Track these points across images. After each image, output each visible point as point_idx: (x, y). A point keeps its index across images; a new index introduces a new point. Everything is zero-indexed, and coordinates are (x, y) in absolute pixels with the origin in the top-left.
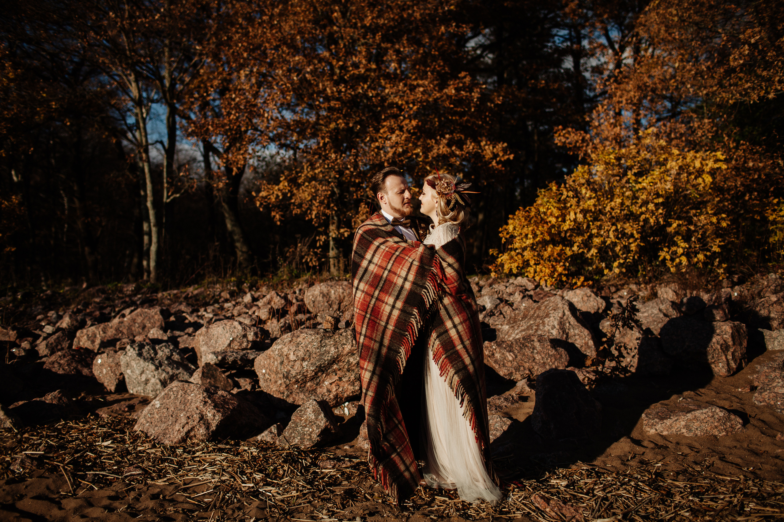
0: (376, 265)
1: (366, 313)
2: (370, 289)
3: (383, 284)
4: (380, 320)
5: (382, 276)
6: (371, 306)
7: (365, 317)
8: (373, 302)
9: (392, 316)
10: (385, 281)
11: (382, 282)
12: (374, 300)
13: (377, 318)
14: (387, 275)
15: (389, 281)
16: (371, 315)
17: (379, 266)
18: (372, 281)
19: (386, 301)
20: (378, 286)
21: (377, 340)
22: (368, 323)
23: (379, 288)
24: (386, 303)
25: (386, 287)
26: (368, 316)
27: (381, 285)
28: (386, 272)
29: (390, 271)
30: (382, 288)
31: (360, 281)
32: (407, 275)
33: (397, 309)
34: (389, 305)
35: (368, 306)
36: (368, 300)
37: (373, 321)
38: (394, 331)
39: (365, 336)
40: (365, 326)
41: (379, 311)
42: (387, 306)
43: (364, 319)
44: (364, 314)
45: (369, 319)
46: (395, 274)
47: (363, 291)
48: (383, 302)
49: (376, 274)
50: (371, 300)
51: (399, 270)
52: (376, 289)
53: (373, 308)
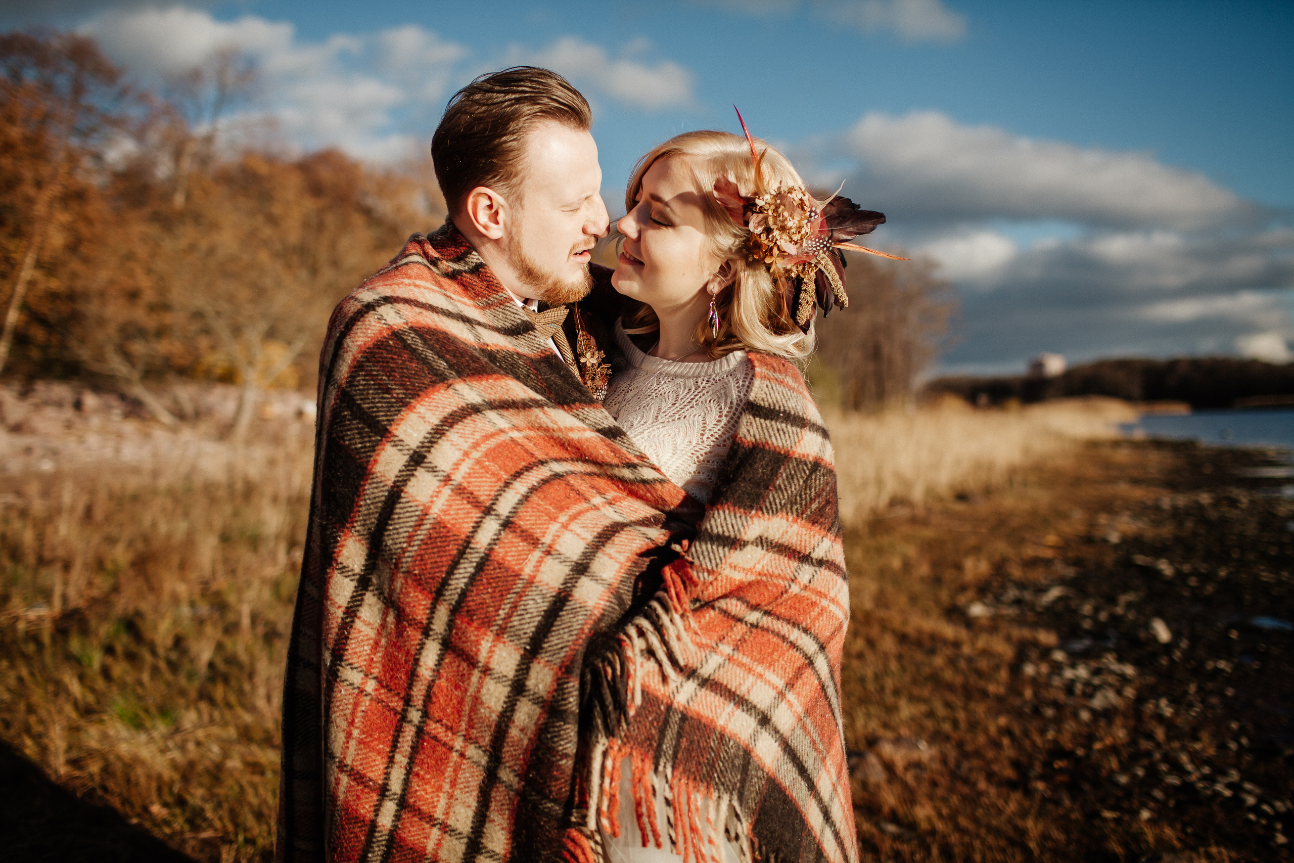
0: (447, 480)
1: (407, 702)
3: (473, 580)
5: (468, 542)
6: (425, 673)
7: (403, 718)
9: (514, 731)
10: (481, 567)
11: (466, 569)
13: (455, 731)
14: (494, 542)
15: (503, 566)
16: (425, 714)
17: (460, 490)
18: (422, 560)
20: (445, 584)
23: (451, 597)
24: (487, 671)
25: (484, 596)
27: (460, 582)
28: (492, 527)
29: (508, 524)
30: (464, 595)
34: (501, 679)
35: (413, 674)
37: (438, 741)
39: (403, 804)
40: (403, 760)
43: (399, 729)
44: (397, 704)
45: (420, 731)
46: (534, 541)
48: (472, 662)
49: (439, 524)
50: (421, 648)
51: (555, 527)
52: (437, 597)
53: (433, 684)
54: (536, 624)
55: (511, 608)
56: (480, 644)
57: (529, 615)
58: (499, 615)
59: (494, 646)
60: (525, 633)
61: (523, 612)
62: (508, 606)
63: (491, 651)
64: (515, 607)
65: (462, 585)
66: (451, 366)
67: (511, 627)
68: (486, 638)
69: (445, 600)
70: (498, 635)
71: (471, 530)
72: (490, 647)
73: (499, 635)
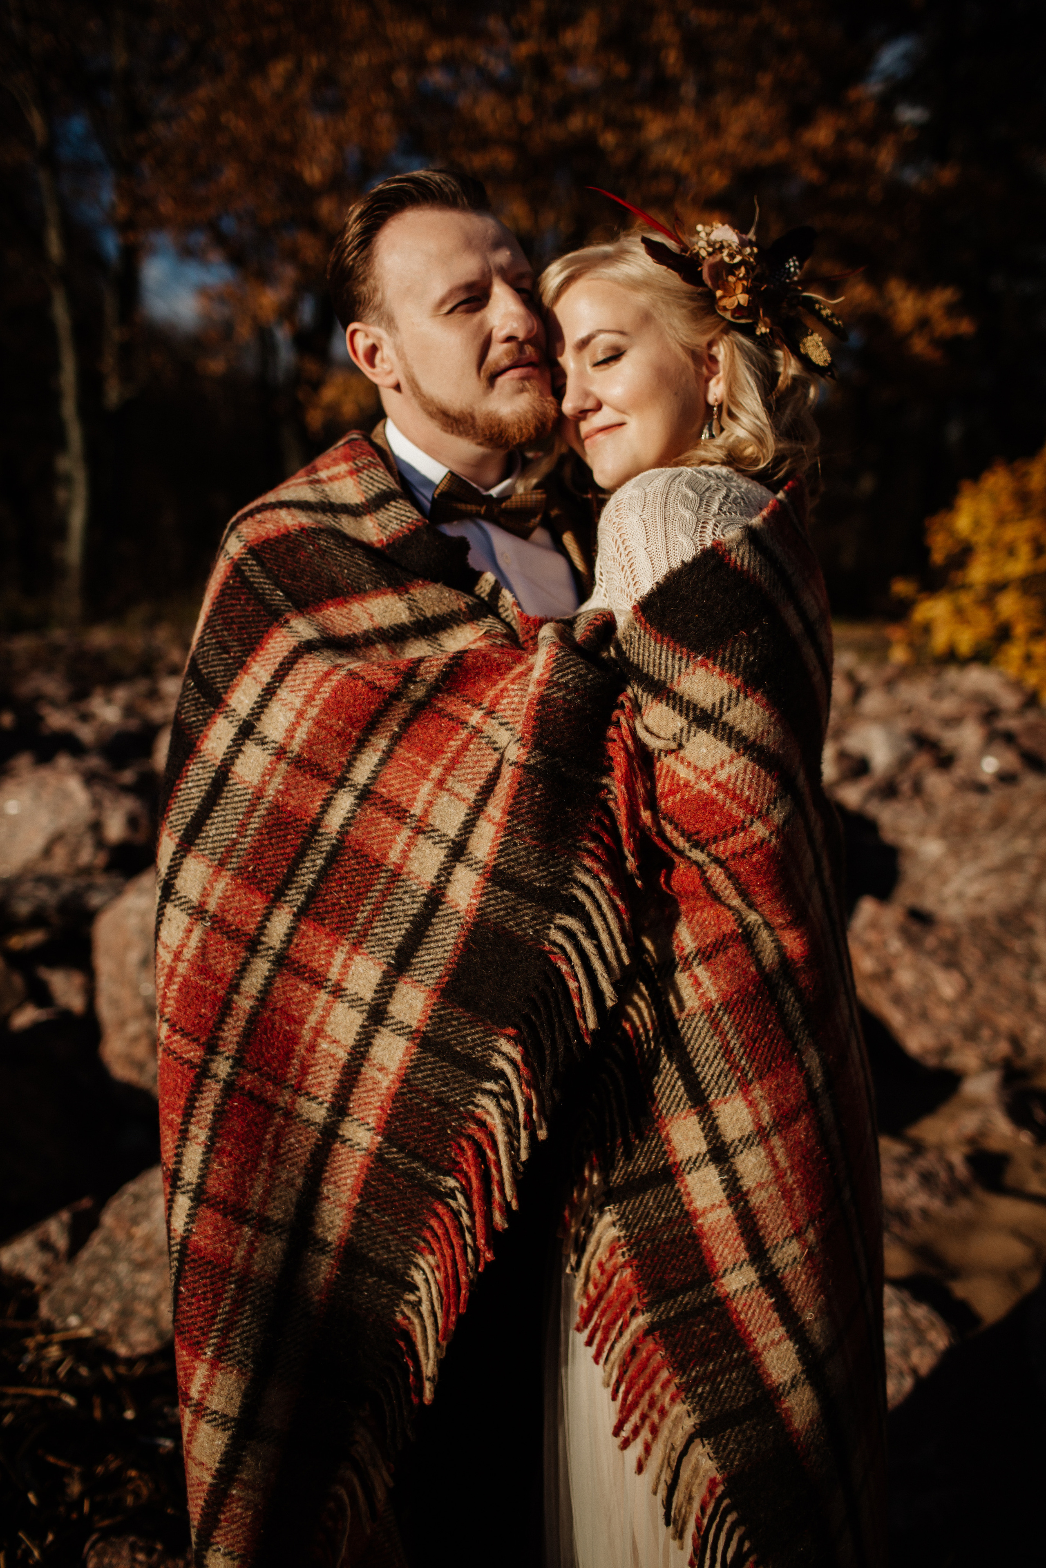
0: (281, 753)
1: (212, 1049)
2: (242, 899)
3: (323, 875)
4: (299, 1090)
5: (316, 825)
6: (244, 1003)
7: (203, 1072)
8: (253, 983)
9: (369, 1071)
10: (333, 857)
12: (261, 967)
13: (279, 1081)
14: (348, 822)
15: (361, 854)
16: (238, 1062)
17: (300, 763)
18: (257, 853)
19: (334, 973)
20: (288, 881)
21: (277, 1215)
22: (219, 1114)
23: (296, 897)
24: (338, 992)
25: (337, 894)
26: (222, 1068)
27: (307, 878)
28: (345, 802)
29: (365, 796)
30: (312, 895)
31: (187, 844)
32: (468, 826)
33: (401, 1029)
34: (355, 1002)
35: (226, 1007)
36: (226, 964)
37: (254, 1098)
38: (378, 1157)
39: (199, 1196)
40: (200, 1133)
41: (294, 1039)
42: (340, 1008)
43: (197, 1089)
44: (194, 1054)
45: (229, 1088)
46: (400, 814)
47: (198, 912)
48: (317, 980)
49: (276, 808)
50: (243, 969)
51: (426, 789)
52: (276, 898)
53: (254, 1018)
54: (403, 932)
55: (373, 910)
56: (332, 956)
57: (395, 921)
58: (357, 919)
59: (350, 959)
60: (391, 944)
61: (387, 916)
62: (368, 908)
63: (345, 966)
64: (378, 909)
65: (310, 882)
66: (288, 595)
67: (372, 935)
68: (340, 948)
69: (286, 902)
70: (354, 944)
71: (318, 810)
72: (345, 960)
73: (356, 946)
